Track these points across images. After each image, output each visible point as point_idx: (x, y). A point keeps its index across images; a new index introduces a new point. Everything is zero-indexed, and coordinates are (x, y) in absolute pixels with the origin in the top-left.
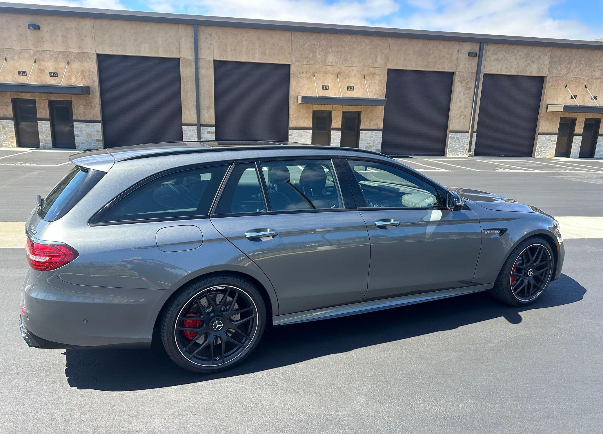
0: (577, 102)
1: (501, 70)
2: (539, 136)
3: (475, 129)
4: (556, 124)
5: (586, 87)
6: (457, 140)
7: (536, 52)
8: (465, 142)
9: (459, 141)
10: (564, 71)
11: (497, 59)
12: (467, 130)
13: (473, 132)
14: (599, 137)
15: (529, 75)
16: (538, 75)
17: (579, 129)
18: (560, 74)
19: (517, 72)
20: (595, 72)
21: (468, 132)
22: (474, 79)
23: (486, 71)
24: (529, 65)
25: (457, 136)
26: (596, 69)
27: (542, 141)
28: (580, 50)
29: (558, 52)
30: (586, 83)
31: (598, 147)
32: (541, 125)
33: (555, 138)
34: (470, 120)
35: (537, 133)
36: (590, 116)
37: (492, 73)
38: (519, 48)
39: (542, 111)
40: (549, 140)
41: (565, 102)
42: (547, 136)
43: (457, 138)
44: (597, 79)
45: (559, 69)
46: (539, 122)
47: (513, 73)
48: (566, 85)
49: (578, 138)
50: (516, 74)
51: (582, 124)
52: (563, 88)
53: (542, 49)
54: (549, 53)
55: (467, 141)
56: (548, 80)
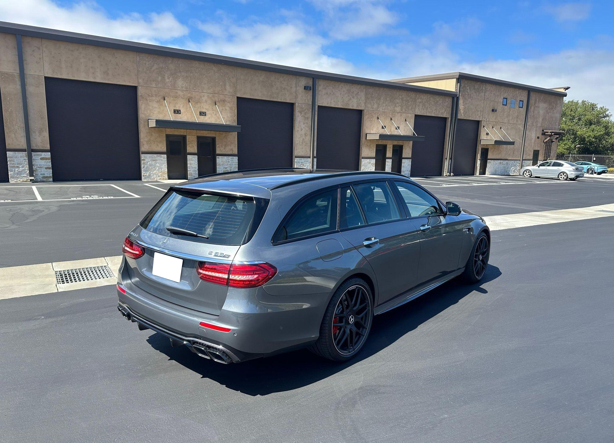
0: (387, 132)
1: (331, 103)
2: (362, 159)
3: (315, 155)
4: (373, 150)
5: (391, 119)
6: (302, 165)
7: (355, 89)
8: (308, 166)
9: (304, 165)
10: (375, 106)
11: (327, 93)
12: (308, 155)
13: (313, 157)
14: (403, 160)
15: (351, 108)
16: (358, 109)
17: (389, 154)
18: (373, 108)
19: (343, 106)
20: (396, 107)
21: (310, 157)
22: (311, 110)
23: (319, 103)
24: (350, 99)
25: (301, 161)
26: (397, 105)
27: (365, 164)
28: (385, 89)
29: (371, 90)
30: (391, 116)
31: (403, 168)
32: (363, 151)
33: (374, 161)
34: (310, 147)
35: (360, 158)
36: (396, 143)
37: (324, 105)
38: (342, 85)
39: (363, 140)
40: (370, 163)
41: (378, 131)
42: (368, 160)
43: (301, 162)
44: (398, 113)
45: (372, 104)
46: (361, 148)
47: (340, 106)
48: (378, 117)
49: (389, 161)
50: (342, 107)
51: (391, 149)
52: (376, 120)
53: (359, 86)
54: (364, 90)
55: (309, 165)
56: (365, 113)
